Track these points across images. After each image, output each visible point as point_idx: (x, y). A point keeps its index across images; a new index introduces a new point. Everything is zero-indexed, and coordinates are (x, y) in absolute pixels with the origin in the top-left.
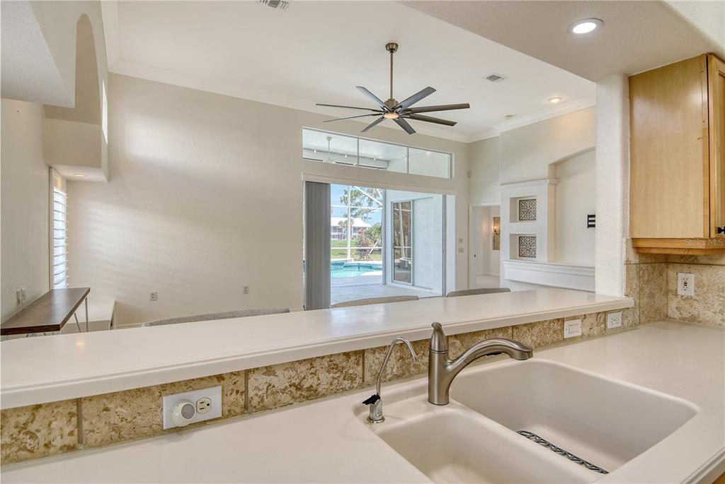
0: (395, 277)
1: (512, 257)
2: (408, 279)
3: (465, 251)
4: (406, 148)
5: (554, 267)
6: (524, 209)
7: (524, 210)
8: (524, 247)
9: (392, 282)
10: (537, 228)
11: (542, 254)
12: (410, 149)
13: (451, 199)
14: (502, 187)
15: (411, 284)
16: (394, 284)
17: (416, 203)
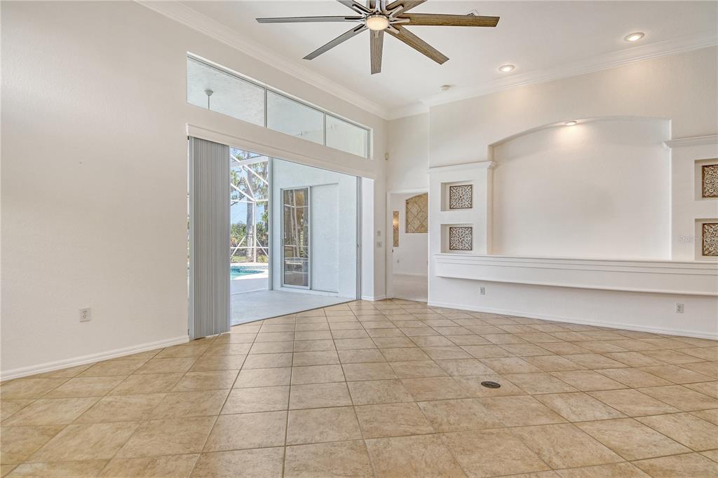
0: (287, 281)
1: (443, 251)
2: (304, 281)
3: (383, 245)
4: (322, 115)
5: (493, 259)
6: (457, 195)
7: (456, 197)
8: (457, 239)
9: (282, 286)
10: (475, 217)
11: (481, 246)
12: (327, 116)
13: (368, 184)
14: (431, 170)
15: (308, 288)
16: (284, 289)
17: (315, 190)
